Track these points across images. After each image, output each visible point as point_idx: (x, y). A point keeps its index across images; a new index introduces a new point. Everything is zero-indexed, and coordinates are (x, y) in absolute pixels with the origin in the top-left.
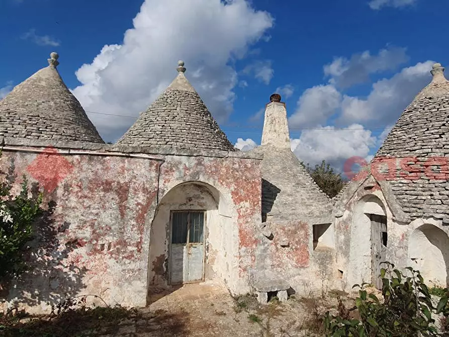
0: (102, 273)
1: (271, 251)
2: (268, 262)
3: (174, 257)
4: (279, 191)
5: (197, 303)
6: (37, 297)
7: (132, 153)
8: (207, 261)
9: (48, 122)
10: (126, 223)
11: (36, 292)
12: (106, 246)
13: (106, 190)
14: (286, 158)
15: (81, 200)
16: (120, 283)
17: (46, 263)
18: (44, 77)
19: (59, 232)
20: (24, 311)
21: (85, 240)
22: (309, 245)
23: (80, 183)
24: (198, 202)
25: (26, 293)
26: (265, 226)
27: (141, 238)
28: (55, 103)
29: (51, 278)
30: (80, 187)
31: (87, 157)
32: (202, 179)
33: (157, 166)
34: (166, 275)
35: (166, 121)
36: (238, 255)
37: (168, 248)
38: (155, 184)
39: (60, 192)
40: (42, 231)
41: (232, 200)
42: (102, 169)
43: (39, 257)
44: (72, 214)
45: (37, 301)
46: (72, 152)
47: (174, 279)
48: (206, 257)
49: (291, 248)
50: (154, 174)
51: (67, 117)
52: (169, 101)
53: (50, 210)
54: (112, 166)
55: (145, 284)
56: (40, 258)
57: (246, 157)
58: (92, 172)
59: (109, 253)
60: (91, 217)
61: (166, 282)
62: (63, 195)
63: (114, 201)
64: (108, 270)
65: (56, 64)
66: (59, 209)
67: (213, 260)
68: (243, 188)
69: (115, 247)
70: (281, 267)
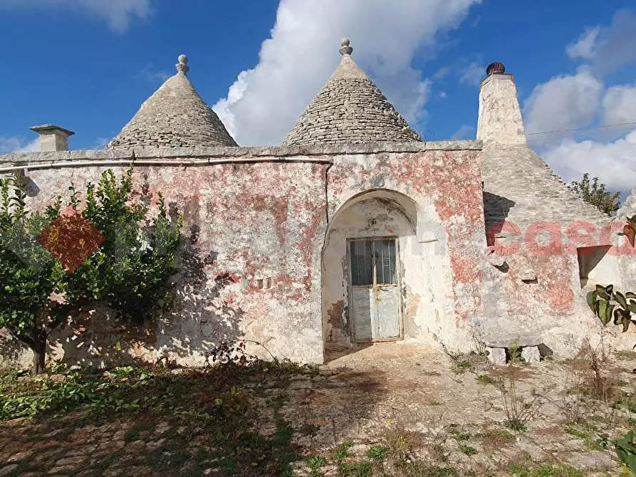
0: (262, 317)
1: (506, 290)
2: (503, 305)
3: (357, 304)
4: (512, 204)
5: (395, 363)
6: (189, 346)
7: (287, 156)
8: (405, 310)
9: (182, 139)
10: (287, 251)
11: (187, 339)
12: (265, 282)
13: (258, 209)
14: (521, 158)
15: (228, 223)
16: (286, 330)
17: (195, 304)
18: (173, 87)
19: (206, 264)
20: (175, 361)
21: (237, 275)
22: (572, 280)
23: (225, 200)
24: (385, 225)
25: (175, 339)
26: (493, 252)
27: (309, 271)
28: (189, 116)
29: (203, 323)
30: (226, 206)
31: (231, 167)
32: (388, 185)
33: (322, 172)
34: (348, 329)
35: (330, 121)
36: (452, 294)
37: (348, 291)
38: (322, 197)
39: (203, 213)
40: (187, 264)
41: (437, 213)
42: (251, 180)
43: (186, 295)
44: (220, 241)
45: (189, 350)
46: (212, 160)
47: (360, 335)
48: (403, 305)
49: (541, 285)
50: (319, 183)
51: (204, 132)
52: (332, 94)
53: (194, 237)
54: (263, 176)
55: (320, 333)
56: (187, 298)
57: (453, 148)
58: (239, 185)
59: (269, 292)
60: (243, 244)
61: (348, 338)
62: (207, 217)
63: (269, 223)
64: (270, 314)
65: (186, 70)
66: (203, 237)
67: (415, 308)
68: (453, 195)
69: (276, 283)
70: (525, 314)
